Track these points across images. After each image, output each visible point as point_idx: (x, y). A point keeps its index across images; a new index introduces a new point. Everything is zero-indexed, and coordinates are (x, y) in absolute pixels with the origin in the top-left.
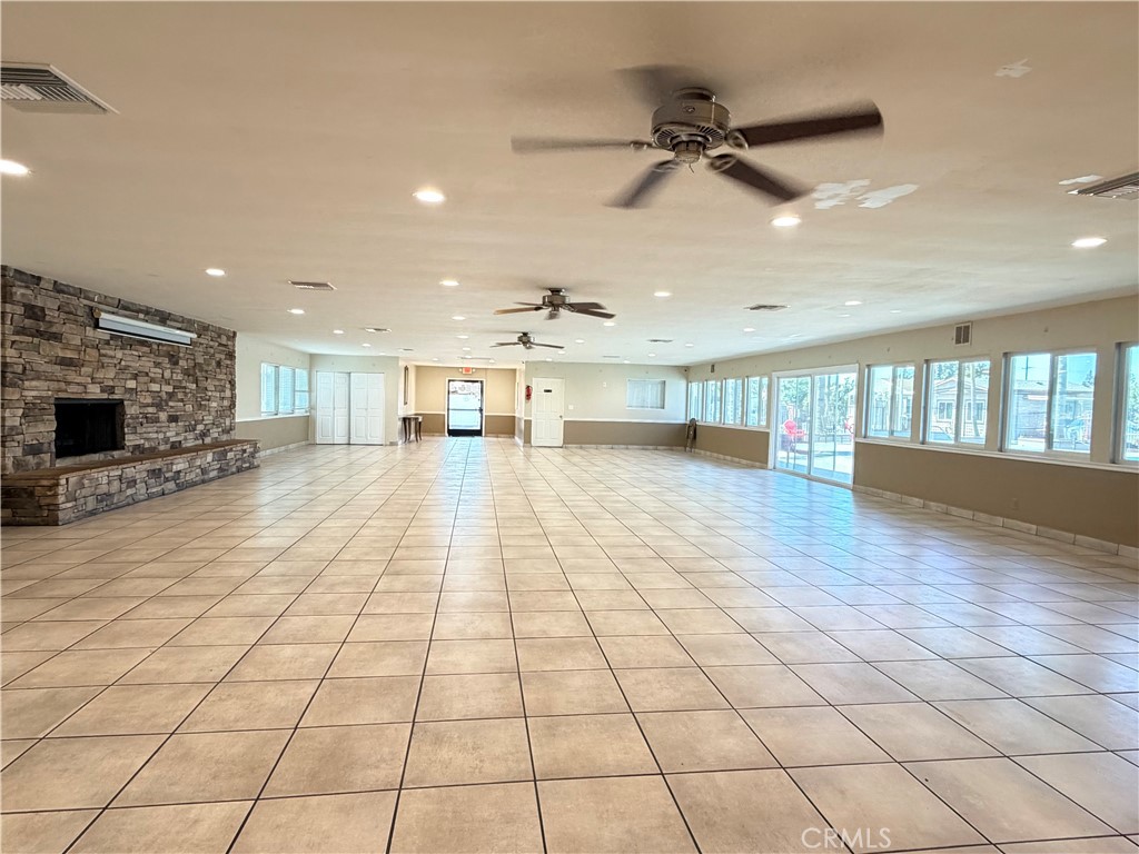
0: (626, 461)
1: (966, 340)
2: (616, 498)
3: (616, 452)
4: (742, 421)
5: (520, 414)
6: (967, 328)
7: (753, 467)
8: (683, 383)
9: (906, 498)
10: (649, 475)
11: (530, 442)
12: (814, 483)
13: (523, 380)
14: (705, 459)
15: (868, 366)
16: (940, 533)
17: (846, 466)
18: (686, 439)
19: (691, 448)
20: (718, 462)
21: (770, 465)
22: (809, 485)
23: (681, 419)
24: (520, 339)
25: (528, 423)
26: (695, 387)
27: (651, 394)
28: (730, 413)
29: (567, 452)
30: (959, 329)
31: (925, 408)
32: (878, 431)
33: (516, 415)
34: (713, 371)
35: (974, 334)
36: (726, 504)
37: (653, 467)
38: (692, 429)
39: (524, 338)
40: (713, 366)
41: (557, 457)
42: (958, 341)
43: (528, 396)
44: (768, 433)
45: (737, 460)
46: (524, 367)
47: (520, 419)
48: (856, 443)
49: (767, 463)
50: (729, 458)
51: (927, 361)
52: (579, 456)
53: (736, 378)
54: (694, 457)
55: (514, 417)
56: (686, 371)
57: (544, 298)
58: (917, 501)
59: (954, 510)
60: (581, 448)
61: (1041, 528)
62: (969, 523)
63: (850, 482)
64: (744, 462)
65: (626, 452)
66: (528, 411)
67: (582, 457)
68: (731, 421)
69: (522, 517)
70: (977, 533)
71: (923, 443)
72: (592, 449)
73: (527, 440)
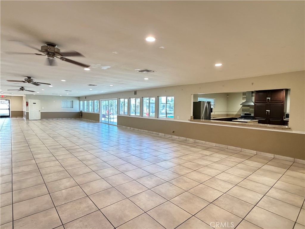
0: (61, 123)
1: (136, 94)
2: (55, 133)
3: (58, 120)
4: (93, 111)
5: (25, 110)
6: (136, 92)
7: (96, 122)
8: (78, 101)
9: (127, 127)
10: (66, 126)
11: (29, 119)
12: (110, 125)
13: (25, 99)
14: (84, 121)
15: (119, 99)
16: (131, 134)
17: (116, 120)
18: (80, 116)
19: (81, 118)
20: (87, 121)
21: (100, 121)
22: (109, 126)
23: (78, 111)
24: (20, 89)
25: (28, 113)
26: (81, 102)
27: (69, 104)
28: (90, 109)
29: (42, 121)
30: (135, 92)
31: (130, 108)
32: (122, 113)
33: (23, 110)
34: (86, 98)
35: (137, 93)
36: (86, 132)
37: (69, 124)
38: (81, 113)
39: (22, 88)
40: (86, 97)
41: (38, 123)
42: (135, 94)
43: (27, 105)
44: (99, 114)
45: (92, 121)
46: (25, 96)
47: (25, 112)
48: (117, 116)
49: (99, 121)
50: (90, 120)
51: (130, 98)
52: (45, 122)
53: (92, 100)
54: (81, 120)
55: (23, 111)
56: (79, 98)
57: (25, 79)
58: (129, 128)
59: (135, 129)
60: (47, 120)
61: (148, 131)
62: (137, 131)
63: (117, 124)
64: (94, 121)
65: (62, 120)
66: (27, 109)
67: (47, 122)
68: (91, 111)
69: (22, 142)
70: (138, 133)
71: (130, 115)
72: (51, 120)
73: (27, 118)
